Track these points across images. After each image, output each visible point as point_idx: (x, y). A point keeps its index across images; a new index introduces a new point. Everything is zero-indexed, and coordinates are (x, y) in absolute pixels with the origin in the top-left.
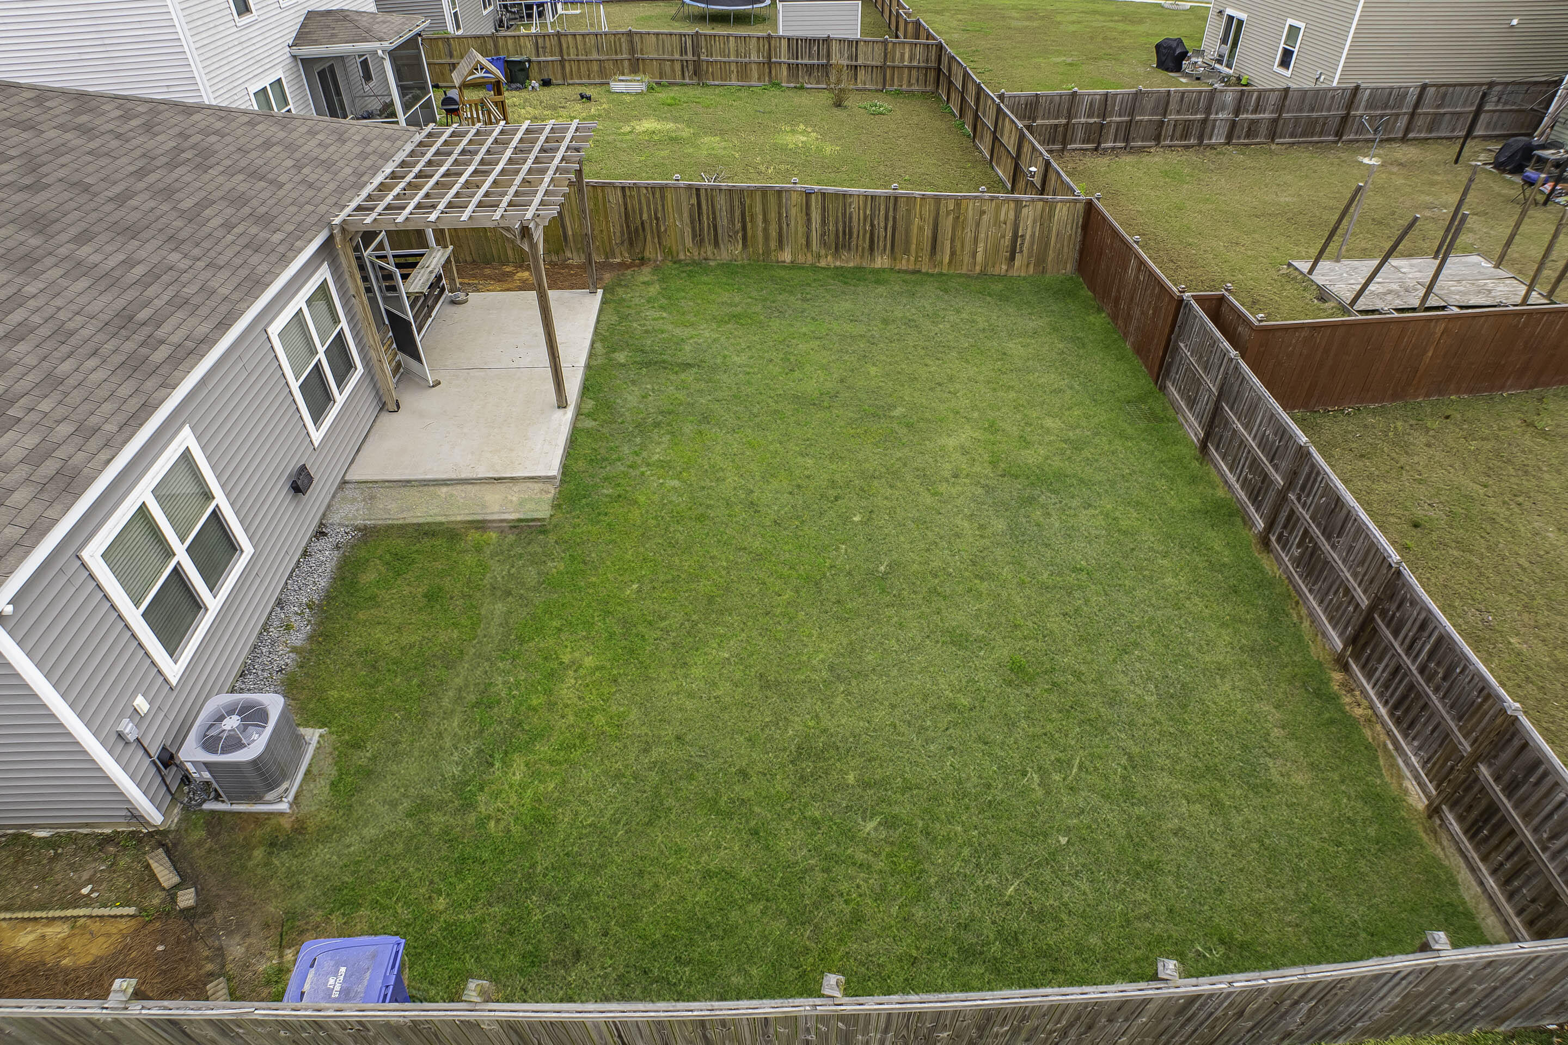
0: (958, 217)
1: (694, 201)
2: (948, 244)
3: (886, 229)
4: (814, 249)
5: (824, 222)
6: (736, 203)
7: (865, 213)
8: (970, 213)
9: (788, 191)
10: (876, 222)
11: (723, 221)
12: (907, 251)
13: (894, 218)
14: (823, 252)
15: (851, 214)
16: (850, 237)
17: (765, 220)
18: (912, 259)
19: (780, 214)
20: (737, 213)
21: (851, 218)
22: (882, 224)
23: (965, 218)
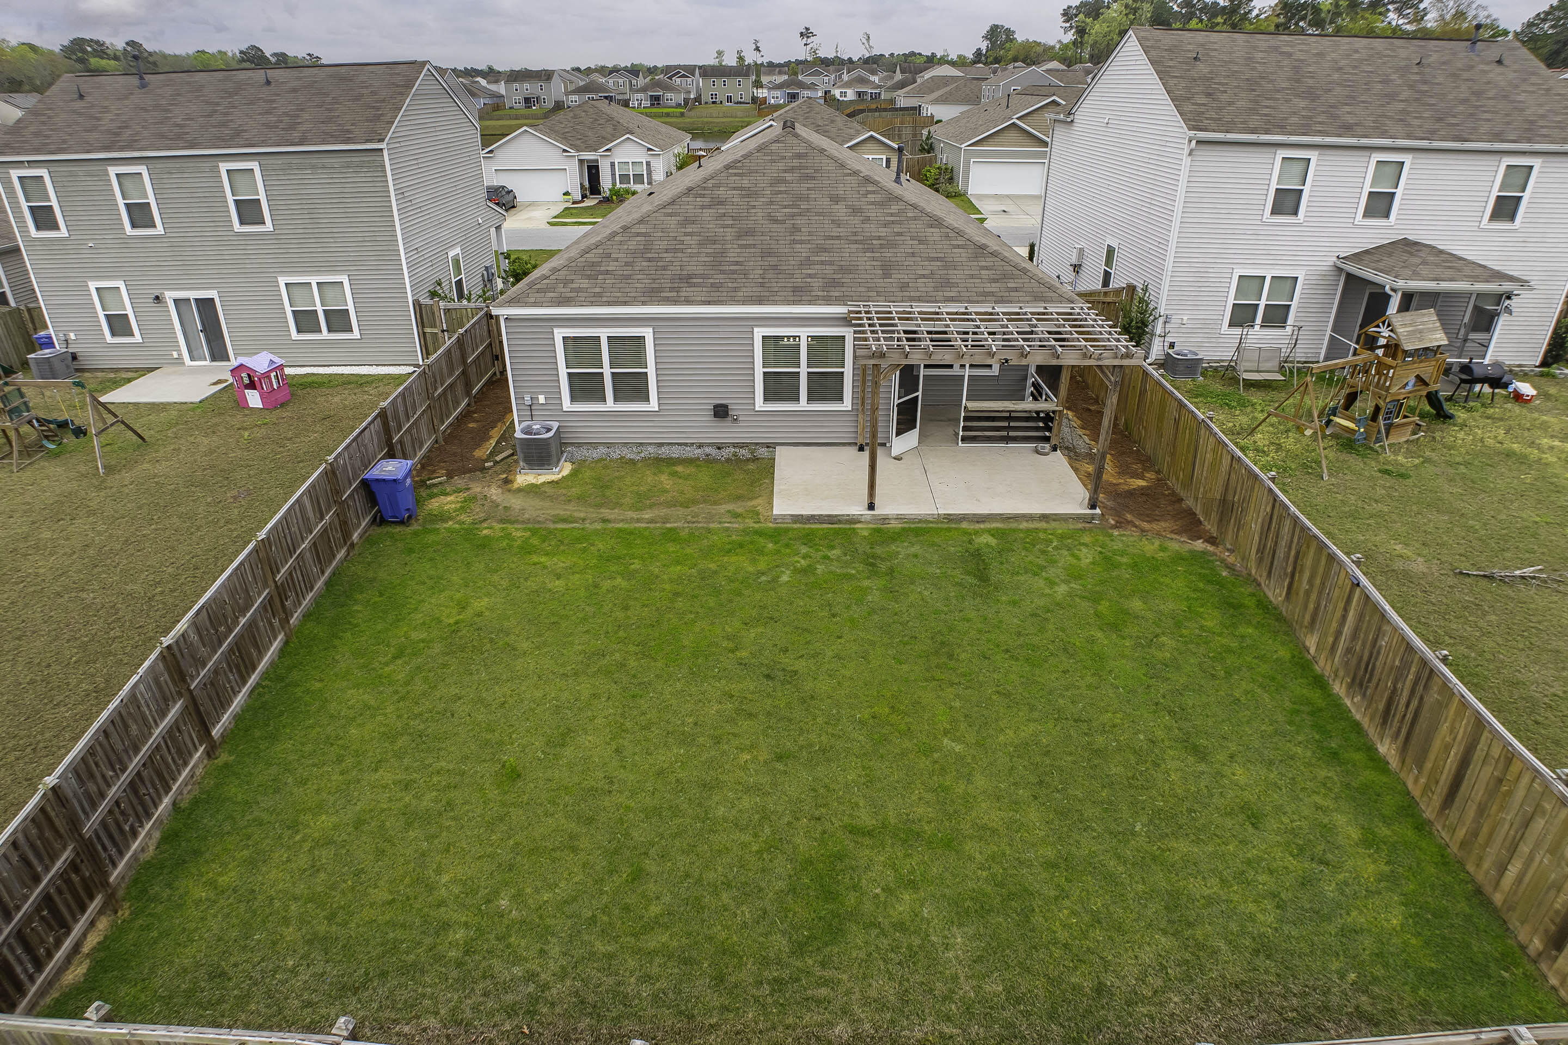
0: (1500, 781)
1: (1268, 509)
2: (1471, 812)
3: (1407, 706)
4: (1337, 659)
5: (1354, 636)
6: (1295, 540)
7: (1394, 661)
8: (1520, 793)
9: (1341, 564)
10: (1399, 685)
11: (1281, 553)
12: (1420, 765)
13: (1421, 698)
14: (1341, 673)
15: (1380, 647)
16: (1370, 681)
17: (1310, 582)
18: (1423, 780)
19: (1323, 583)
20: (1293, 553)
21: (1378, 653)
22: (1406, 693)
23: (1510, 793)
